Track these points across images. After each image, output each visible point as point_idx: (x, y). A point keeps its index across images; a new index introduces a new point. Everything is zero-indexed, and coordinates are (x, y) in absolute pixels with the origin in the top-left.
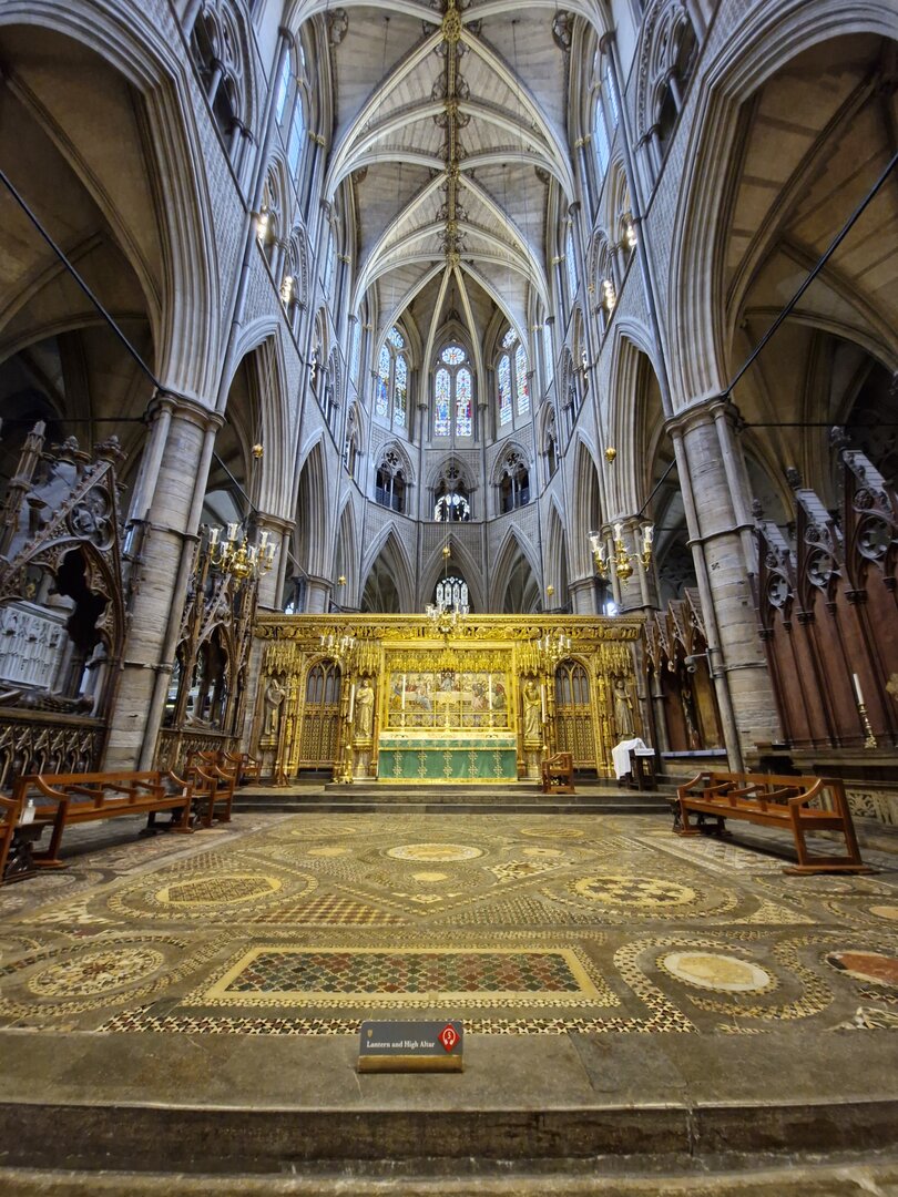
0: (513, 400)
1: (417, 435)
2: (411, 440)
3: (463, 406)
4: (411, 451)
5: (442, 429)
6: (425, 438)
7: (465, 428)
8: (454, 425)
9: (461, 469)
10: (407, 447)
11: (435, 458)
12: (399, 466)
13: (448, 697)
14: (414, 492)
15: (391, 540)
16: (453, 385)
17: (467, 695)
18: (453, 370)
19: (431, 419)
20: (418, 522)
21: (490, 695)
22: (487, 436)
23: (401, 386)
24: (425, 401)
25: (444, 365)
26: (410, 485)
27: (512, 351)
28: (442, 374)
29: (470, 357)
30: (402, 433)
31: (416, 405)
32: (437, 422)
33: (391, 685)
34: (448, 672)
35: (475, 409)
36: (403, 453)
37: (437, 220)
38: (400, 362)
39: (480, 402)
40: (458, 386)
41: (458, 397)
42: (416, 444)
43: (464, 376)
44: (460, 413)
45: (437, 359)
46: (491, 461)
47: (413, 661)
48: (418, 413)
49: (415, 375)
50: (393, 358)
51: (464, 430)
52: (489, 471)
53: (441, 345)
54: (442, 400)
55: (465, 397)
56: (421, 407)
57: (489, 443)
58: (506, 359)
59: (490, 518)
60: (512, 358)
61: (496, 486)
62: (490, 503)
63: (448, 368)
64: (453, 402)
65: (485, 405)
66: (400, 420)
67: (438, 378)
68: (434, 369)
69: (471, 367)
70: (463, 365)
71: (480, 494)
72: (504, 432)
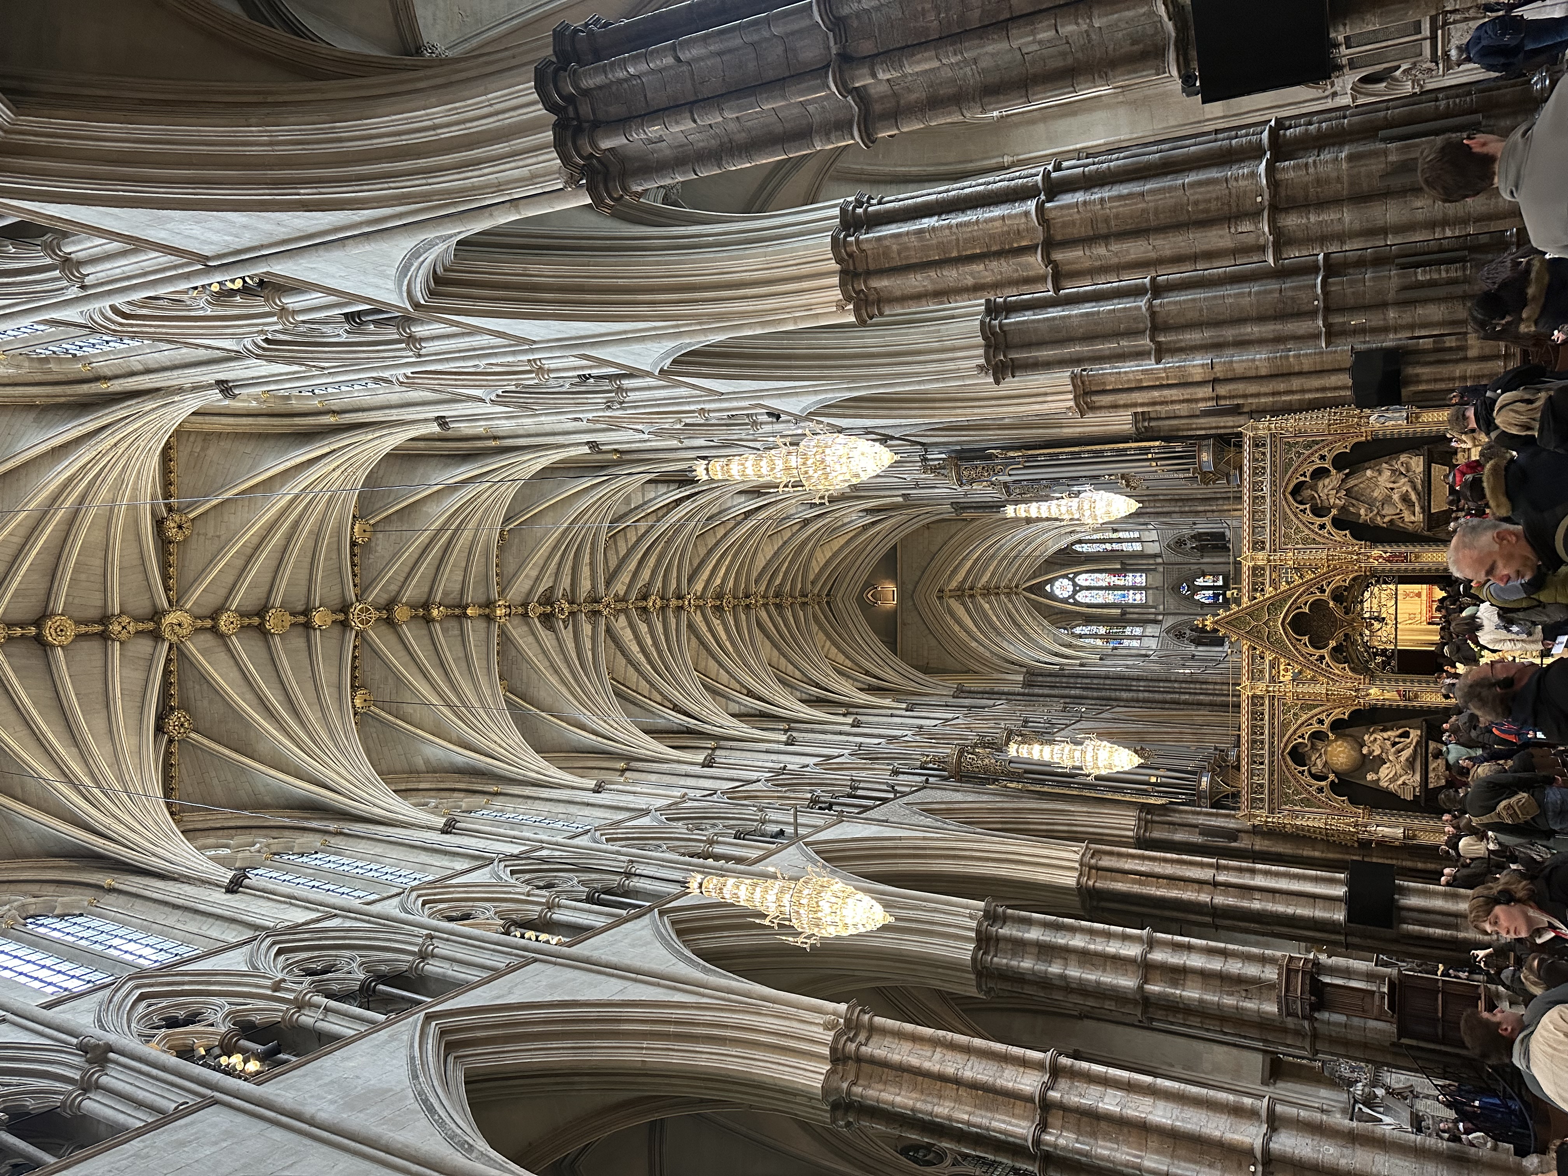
0: (1120, 541)
1: (1152, 617)
2: (1156, 622)
3: (1115, 580)
4: (1169, 622)
5: (1138, 597)
6: (1153, 610)
7: (1140, 579)
8: (1134, 588)
10: (1166, 624)
11: (1171, 603)
12: (1188, 632)
16: (1094, 589)
18: (1078, 588)
19: (1131, 606)
22: (1152, 562)
23: (1102, 630)
24: (1117, 611)
25: (1072, 596)
28: (1081, 597)
29: (1065, 576)
30: (1150, 630)
31: (1120, 617)
32: (1131, 601)
35: (1123, 571)
36: (1173, 627)
38: (1078, 630)
39: (1116, 567)
40: (1093, 584)
41: (1105, 584)
42: (1160, 617)
43: (1082, 580)
44: (1122, 583)
45: (1065, 601)
46: (1179, 559)
48: (1128, 616)
49: (1089, 620)
52: (1186, 561)
53: (1052, 597)
54: (1111, 597)
55: (1104, 579)
56: (1123, 614)
57: (1159, 560)
59: (1231, 560)
60: (1080, 542)
61: (1202, 557)
62: (1216, 560)
63: (1075, 592)
64: (1108, 588)
65: (1122, 563)
66: (1138, 631)
67: (1087, 601)
68: (1077, 603)
69: (1076, 574)
70: (1072, 580)
71: (1206, 568)
72: (1154, 548)
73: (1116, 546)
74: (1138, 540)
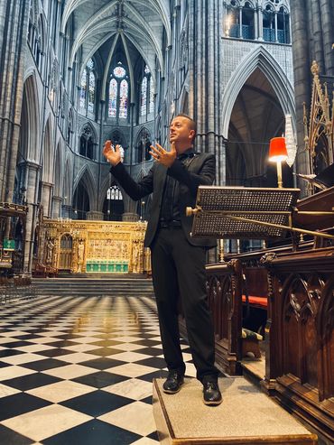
0: (148, 103)
1: (99, 118)
2: (96, 120)
3: (123, 101)
4: (96, 126)
5: (112, 113)
6: (103, 119)
7: (123, 115)
8: (118, 112)
9: (121, 137)
10: (94, 124)
11: (108, 130)
12: (89, 135)
13: (109, 248)
14: (98, 147)
15: (86, 173)
16: (118, 89)
17: (115, 247)
18: (119, 80)
19: (107, 108)
20: (99, 163)
21: (122, 248)
22: (134, 121)
23: (92, 89)
24: (104, 99)
25: (114, 77)
26: (96, 144)
27: (149, 76)
28: (113, 82)
29: (127, 74)
30: (91, 116)
31: (100, 100)
32: (110, 109)
33: (90, 244)
34: (109, 240)
35: (129, 105)
36: (92, 128)
37: (113, 15)
38: (92, 75)
39: (132, 102)
40: (122, 89)
41: (121, 95)
42: (99, 122)
43: (124, 83)
44: (121, 105)
45: (111, 72)
46: (135, 135)
47: (97, 236)
48: (100, 105)
49: (99, 83)
50: (88, 74)
51: (123, 114)
52: (134, 139)
53: (113, 66)
54: (113, 98)
55: (124, 94)
56: (102, 102)
57: (135, 125)
58: (145, 80)
59: (134, 164)
60: (149, 80)
61: (136, 148)
62: (134, 156)
63: (116, 79)
64: (119, 98)
65: (134, 104)
66: (91, 108)
67: (111, 85)
68: (109, 79)
69: (128, 80)
70: (124, 78)
71: (129, 151)
72: (142, 121)
73: (144, 101)
74: (148, 112)
